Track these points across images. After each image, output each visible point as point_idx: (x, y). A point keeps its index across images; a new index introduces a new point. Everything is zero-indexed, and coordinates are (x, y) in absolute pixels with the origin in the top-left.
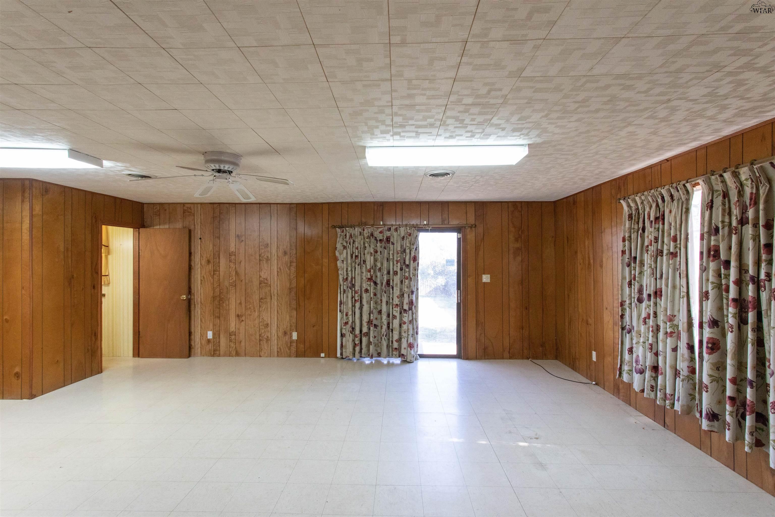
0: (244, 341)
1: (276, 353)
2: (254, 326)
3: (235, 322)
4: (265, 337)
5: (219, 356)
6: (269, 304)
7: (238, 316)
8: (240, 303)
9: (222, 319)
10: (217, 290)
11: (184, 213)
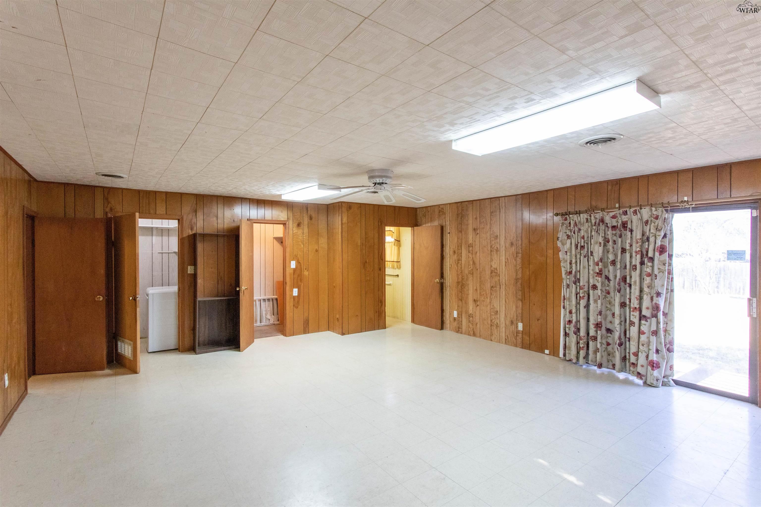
0: (479, 323)
1: (504, 342)
2: (487, 312)
3: (472, 306)
4: (495, 323)
5: (461, 333)
6: (498, 293)
7: (475, 300)
8: (476, 290)
9: (463, 301)
10: (460, 276)
11: (439, 212)
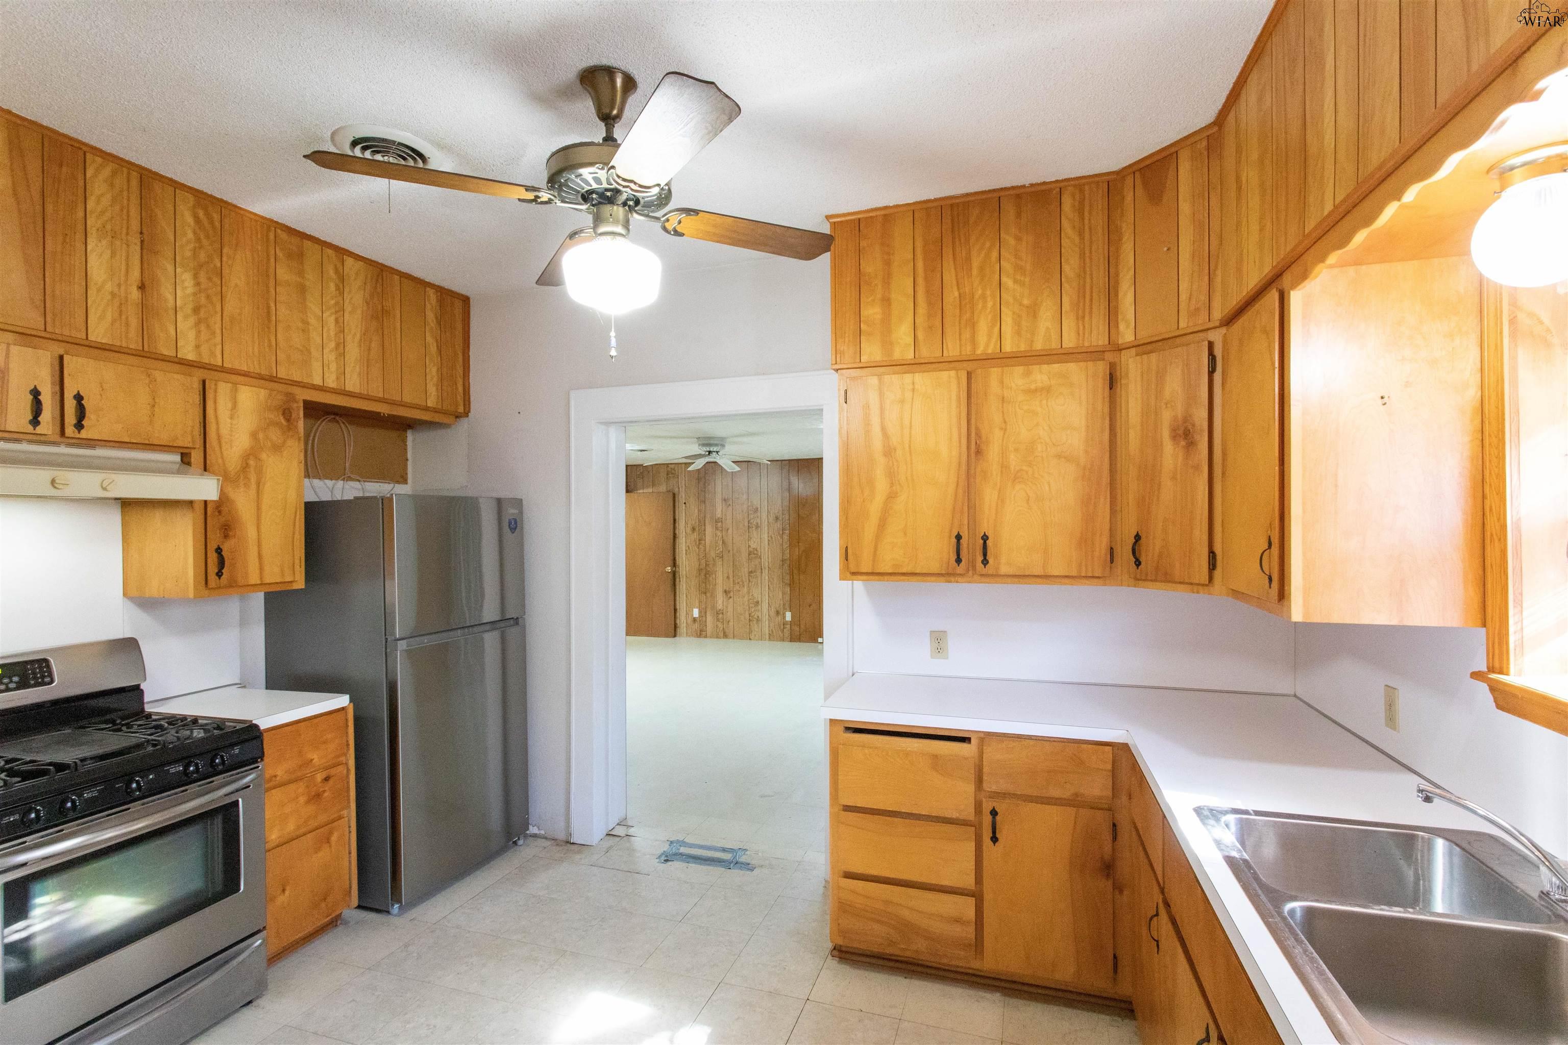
0: (732, 621)
1: (767, 637)
2: (743, 604)
3: (722, 599)
4: (756, 616)
5: (706, 637)
6: (759, 578)
7: (725, 591)
8: (728, 577)
9: (708, 595)
10: (703, 562)
11: (667, 474)
